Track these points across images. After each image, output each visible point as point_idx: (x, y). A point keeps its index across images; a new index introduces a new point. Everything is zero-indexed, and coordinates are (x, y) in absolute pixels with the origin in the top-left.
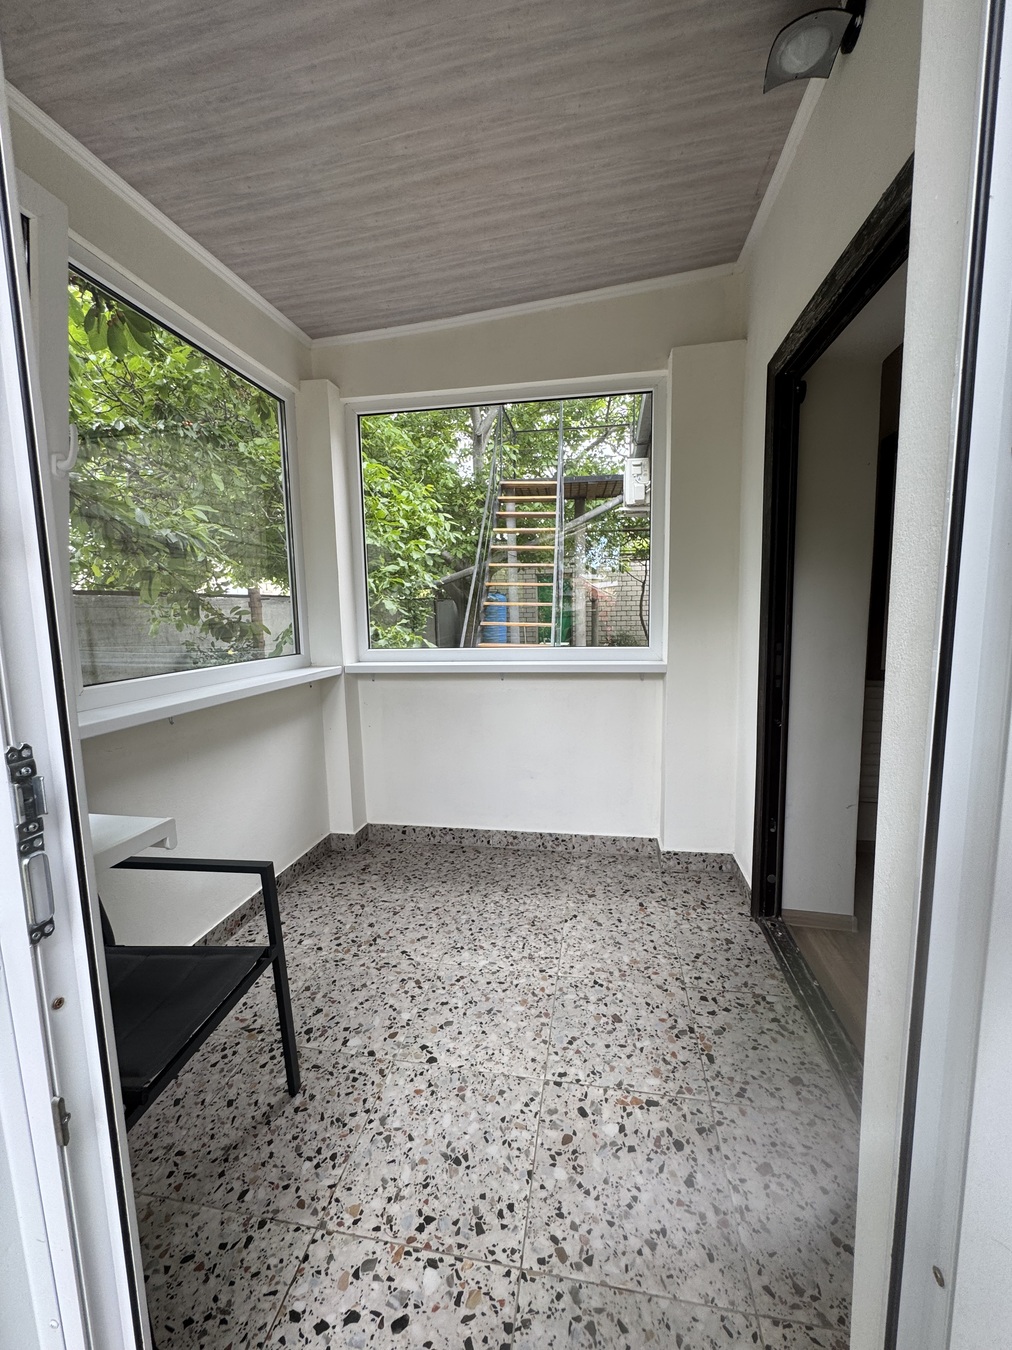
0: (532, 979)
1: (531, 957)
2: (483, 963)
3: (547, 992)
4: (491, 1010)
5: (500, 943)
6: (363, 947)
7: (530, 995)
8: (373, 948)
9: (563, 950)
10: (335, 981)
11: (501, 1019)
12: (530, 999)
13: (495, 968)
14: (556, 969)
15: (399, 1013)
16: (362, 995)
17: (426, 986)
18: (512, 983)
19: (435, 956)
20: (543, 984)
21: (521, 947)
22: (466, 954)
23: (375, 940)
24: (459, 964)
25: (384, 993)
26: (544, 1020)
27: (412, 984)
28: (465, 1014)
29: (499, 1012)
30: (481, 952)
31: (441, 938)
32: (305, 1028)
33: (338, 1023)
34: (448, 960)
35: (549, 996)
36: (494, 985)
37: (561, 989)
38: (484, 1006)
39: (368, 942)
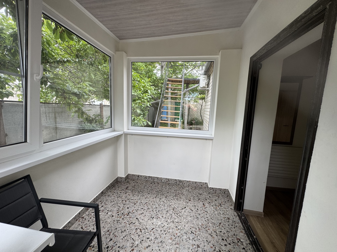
0: (174, 230)
1: (173, 222)
2: (159, 223)
3: (178, 235)
4: (162, 241)
5: (164, 216)
6: (125, 216)
7: (173, 236)
8: (128, 216)
9: (182, 220)
10: (116, 228)
11: (164, 245)
12: (173, 237)
13: (163, 225)
14: (180, 226)
15: (135, 241)
16: (124, 234)
17: (143, 231)
18: (168, 231)
19: (146, 220)
20: (177, 232)
21: (170, 218)
22: (155, 220)
23: (129, 214)
24: (153, 223)
25: (130, 234)
26: (177, 246)
27: (139, 230)
28: (154, 243)
29: (164, 242)
30: (159, 219)
31: (147, 214)
32: (107, 246)
33: (116, 245)
34: (150, 222)
35: (178, 236)
36: (163, 232)
37: (182, 234)
38: (159, 240)
39: (127, 214)
